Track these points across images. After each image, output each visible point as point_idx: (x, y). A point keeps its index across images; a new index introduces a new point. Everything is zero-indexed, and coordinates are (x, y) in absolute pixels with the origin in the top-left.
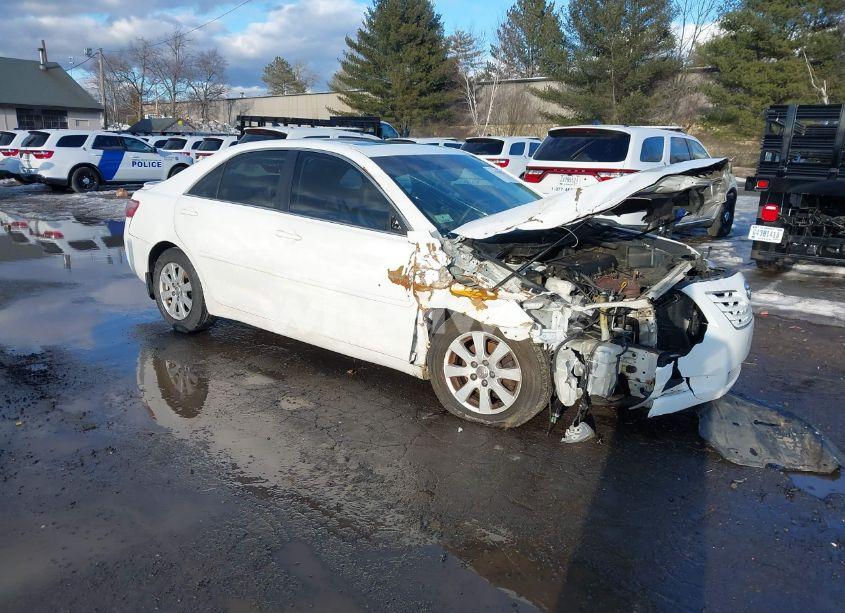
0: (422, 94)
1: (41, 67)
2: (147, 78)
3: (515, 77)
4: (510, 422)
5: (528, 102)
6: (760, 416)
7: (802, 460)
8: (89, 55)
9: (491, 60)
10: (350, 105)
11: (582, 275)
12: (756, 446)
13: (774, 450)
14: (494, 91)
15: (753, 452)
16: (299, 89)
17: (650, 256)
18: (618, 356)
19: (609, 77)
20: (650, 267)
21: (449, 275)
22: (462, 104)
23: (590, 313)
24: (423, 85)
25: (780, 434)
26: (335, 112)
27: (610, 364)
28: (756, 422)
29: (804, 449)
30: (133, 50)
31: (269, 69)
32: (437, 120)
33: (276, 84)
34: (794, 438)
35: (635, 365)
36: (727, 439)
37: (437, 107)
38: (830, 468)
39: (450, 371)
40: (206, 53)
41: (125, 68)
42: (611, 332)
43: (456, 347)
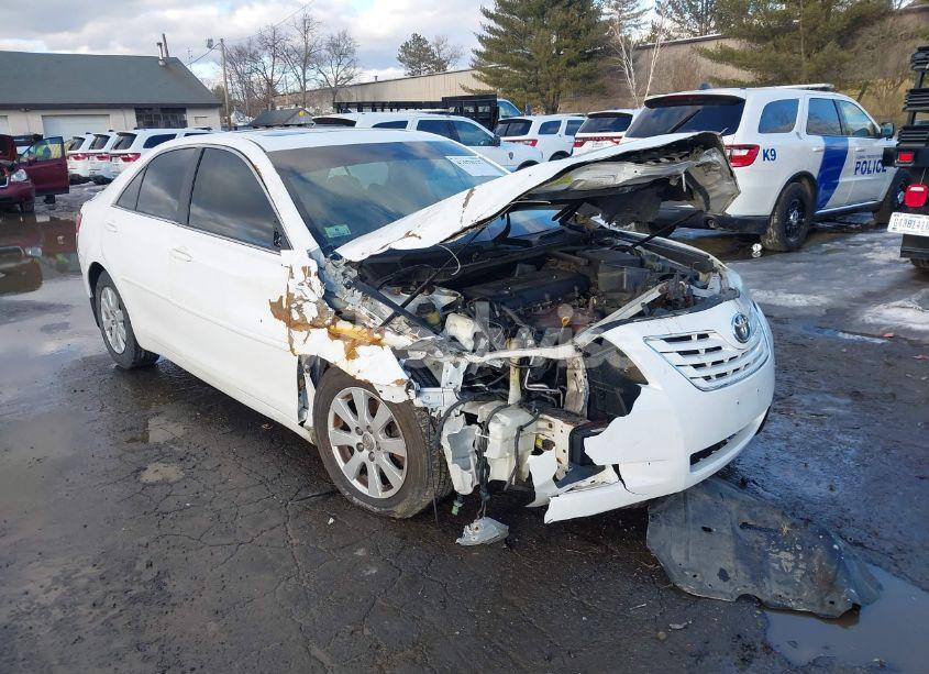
0: (570, 64)
1: (161, 63)
2: (276, 67)
3: (686, 36)
4: (400, 510)
5: (698, 66)
6: (753, 517)
7: (799, 590)
8: (210, 46)
9: (658, 19)
10: (486, 81)
11: (504, 308)
12: (729, 564)
13: (758, 572)
14: (655, 54)
15: (723, 575)
16: (440, 66)
17: (622, 275)
18: (521, 429)
19: (796, 28)
20: (623, 291)
21: (330, 310)
22: (617, 73)
23: (498, 365)
24: (574, 54)
25: (778, 546)
26: (471, 91)
27: (505, 440)
28: (744, 525)
29: (808, 572)
30: (262, 39)
31: (405, 48)
32: (589, 93)
33: (411, 64)
34: (796, 553)
35: (553, 439)
36: (687, 553)
37: (589, 78)
38: (841, 607)
39: (336, 438)
40: (336, 35)
41: (254, 58)
42: (523, 391)
43: (339, 405)
